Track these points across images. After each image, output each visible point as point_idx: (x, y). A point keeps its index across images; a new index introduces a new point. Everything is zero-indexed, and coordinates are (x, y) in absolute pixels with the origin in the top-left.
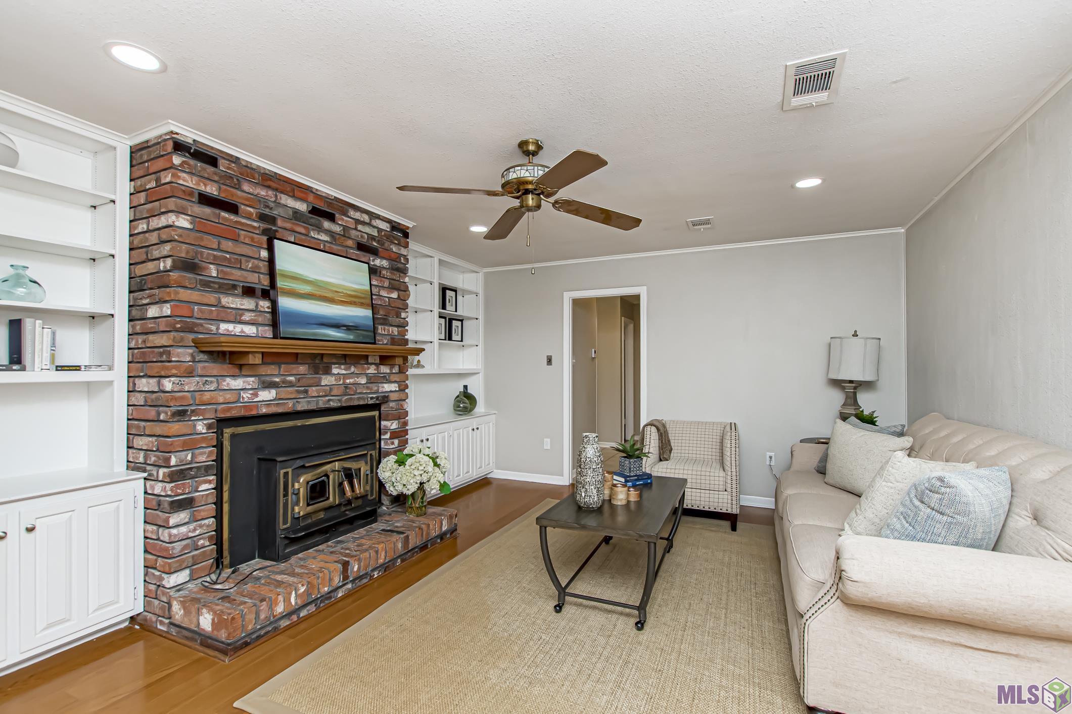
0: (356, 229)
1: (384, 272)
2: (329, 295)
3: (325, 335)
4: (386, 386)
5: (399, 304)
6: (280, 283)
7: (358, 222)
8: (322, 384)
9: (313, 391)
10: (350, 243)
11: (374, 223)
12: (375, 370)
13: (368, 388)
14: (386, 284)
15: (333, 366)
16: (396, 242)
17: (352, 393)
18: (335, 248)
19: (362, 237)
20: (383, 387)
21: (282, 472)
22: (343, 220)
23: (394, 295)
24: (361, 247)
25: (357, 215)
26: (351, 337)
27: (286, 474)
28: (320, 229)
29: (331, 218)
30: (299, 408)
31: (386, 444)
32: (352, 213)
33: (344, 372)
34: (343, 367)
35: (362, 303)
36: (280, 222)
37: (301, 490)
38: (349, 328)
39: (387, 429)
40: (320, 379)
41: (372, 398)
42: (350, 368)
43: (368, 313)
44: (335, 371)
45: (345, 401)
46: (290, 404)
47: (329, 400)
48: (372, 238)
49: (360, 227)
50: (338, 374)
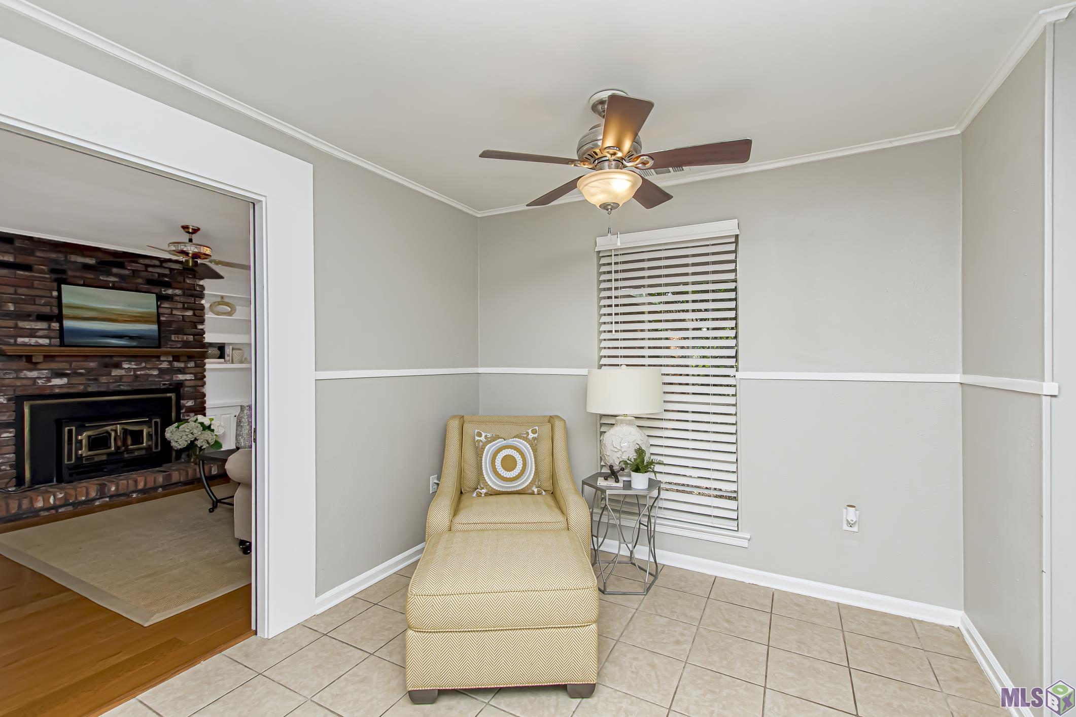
0: (146, 271)
1: (177, 298)
2: (114, 317)
3: (107, 343)
4: (179, 376)
5: (195, 319)
6: (65, 311)
7: (147, 266)
8: (113, 375)
9: (104, 379)
10: (140, 281)
11: (165, 265)
12: (168, 365)
13: (160, 378)
14: (180, 306)
15: (123, 363)
16: (191, 276)
17: (143, 380)
18: (124, 285)
19: (152, 275)
20: (177, 377)
21: (67, 429)
22: (132, 266)
23: (190, 313)
24: (150, 282)
25: (147, 262)
26: (134, 344)
27: (70, 431)
28: (110, 274)
29: (122, 266)
30: (90, 389)
31: (184, 416)
32: (141, 261)
33: (135, 367)
34: (133, 363)
35: (146, 321)
36: (70, 273)
37: (84, 441)
38: (131, 338)
39: (184, 406)
40: (110, 372)
41: (164, 384)
42: (141, 364)
43: (155, 327)
44: (126, 366)
45: (137, 386)
46: (82, 387)
47: (120, 385)
48: (165, 275)
49: (150, 269)
50: (129, 368)
